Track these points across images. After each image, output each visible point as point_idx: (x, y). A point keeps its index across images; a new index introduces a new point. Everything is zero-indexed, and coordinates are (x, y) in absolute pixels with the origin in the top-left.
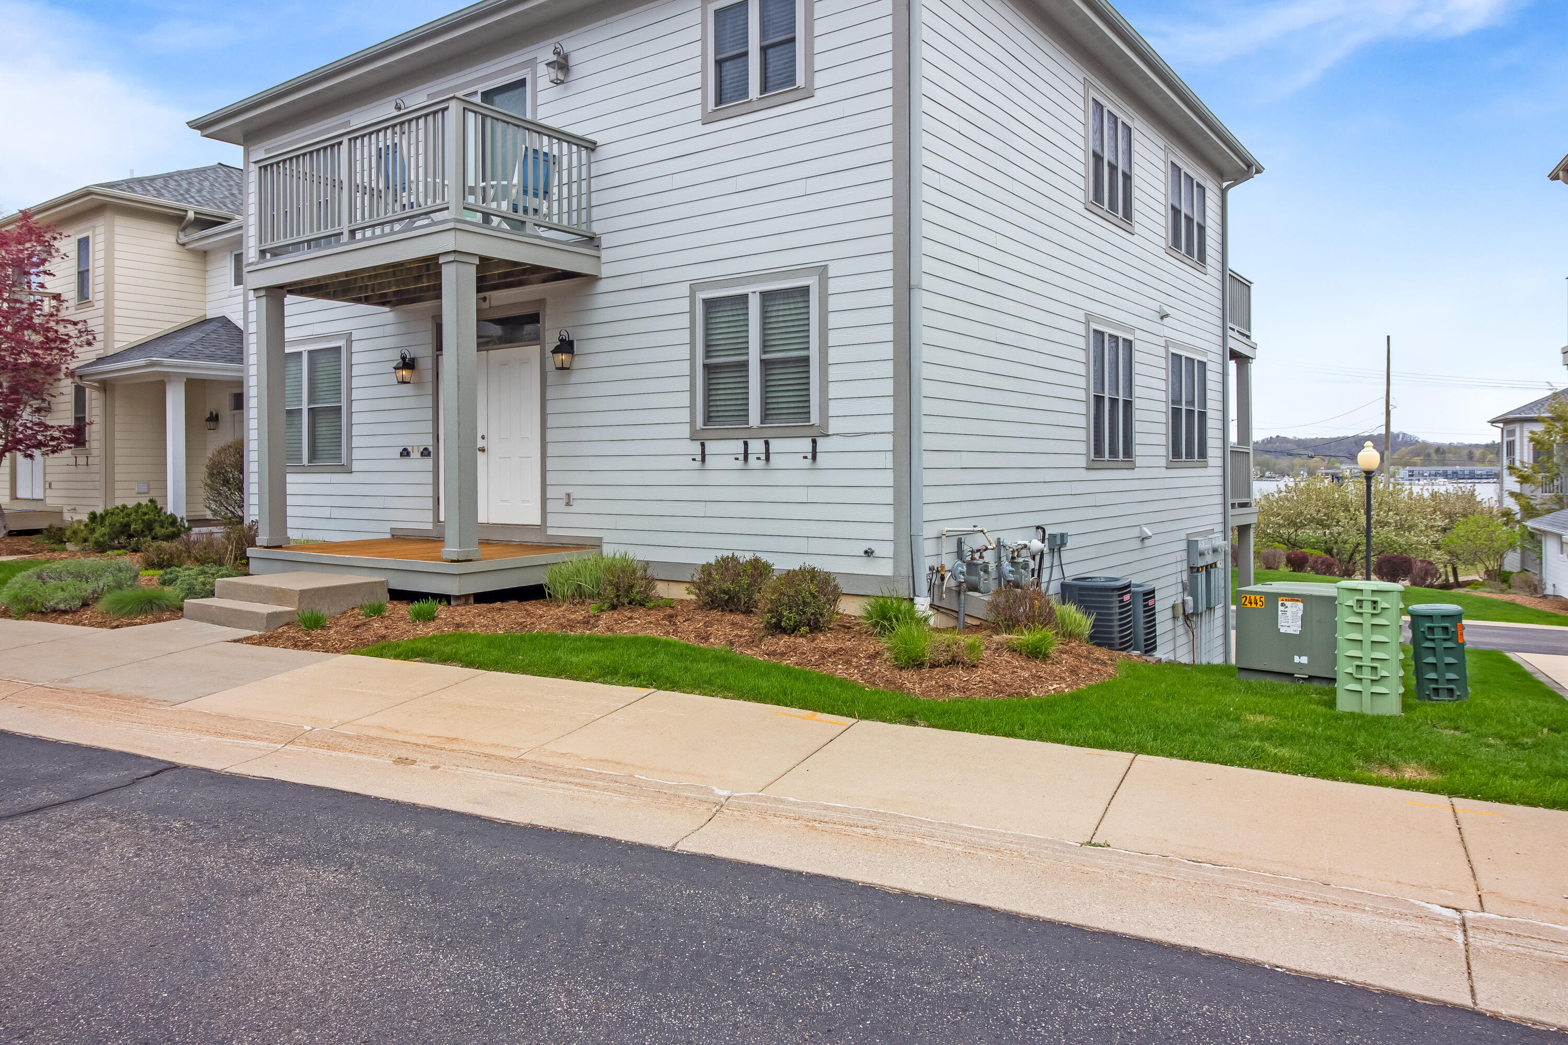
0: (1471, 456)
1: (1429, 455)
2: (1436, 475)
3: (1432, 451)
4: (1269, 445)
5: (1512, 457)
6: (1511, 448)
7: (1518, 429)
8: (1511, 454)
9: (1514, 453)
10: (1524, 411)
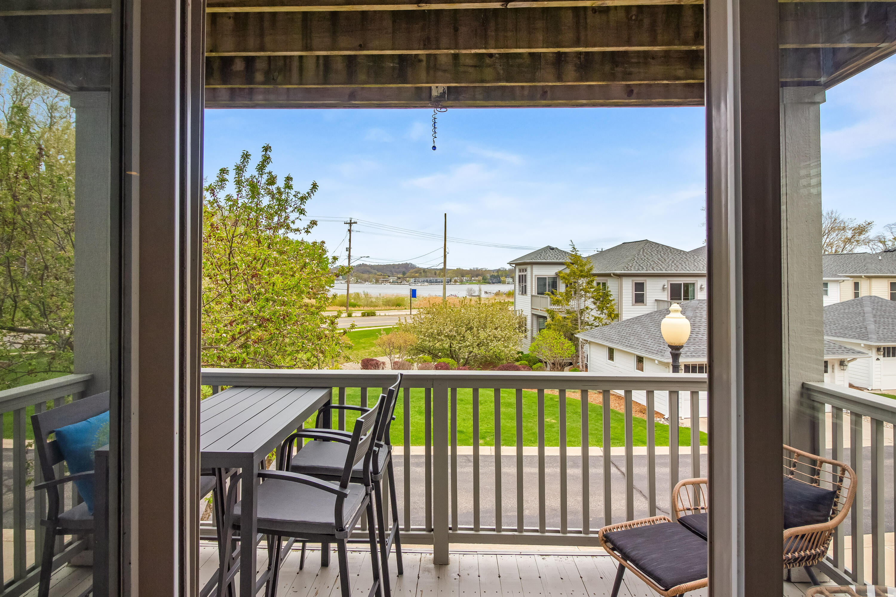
0: (435, 273)
1: (421, 273)
2: (424, 282)
3: (422, 271)
4: (359, 268)
5: (524, 284)
6: (523, 279)
7: (529, 268)
8: (522, 282)
9: (525, 282)
10: (533, 258)
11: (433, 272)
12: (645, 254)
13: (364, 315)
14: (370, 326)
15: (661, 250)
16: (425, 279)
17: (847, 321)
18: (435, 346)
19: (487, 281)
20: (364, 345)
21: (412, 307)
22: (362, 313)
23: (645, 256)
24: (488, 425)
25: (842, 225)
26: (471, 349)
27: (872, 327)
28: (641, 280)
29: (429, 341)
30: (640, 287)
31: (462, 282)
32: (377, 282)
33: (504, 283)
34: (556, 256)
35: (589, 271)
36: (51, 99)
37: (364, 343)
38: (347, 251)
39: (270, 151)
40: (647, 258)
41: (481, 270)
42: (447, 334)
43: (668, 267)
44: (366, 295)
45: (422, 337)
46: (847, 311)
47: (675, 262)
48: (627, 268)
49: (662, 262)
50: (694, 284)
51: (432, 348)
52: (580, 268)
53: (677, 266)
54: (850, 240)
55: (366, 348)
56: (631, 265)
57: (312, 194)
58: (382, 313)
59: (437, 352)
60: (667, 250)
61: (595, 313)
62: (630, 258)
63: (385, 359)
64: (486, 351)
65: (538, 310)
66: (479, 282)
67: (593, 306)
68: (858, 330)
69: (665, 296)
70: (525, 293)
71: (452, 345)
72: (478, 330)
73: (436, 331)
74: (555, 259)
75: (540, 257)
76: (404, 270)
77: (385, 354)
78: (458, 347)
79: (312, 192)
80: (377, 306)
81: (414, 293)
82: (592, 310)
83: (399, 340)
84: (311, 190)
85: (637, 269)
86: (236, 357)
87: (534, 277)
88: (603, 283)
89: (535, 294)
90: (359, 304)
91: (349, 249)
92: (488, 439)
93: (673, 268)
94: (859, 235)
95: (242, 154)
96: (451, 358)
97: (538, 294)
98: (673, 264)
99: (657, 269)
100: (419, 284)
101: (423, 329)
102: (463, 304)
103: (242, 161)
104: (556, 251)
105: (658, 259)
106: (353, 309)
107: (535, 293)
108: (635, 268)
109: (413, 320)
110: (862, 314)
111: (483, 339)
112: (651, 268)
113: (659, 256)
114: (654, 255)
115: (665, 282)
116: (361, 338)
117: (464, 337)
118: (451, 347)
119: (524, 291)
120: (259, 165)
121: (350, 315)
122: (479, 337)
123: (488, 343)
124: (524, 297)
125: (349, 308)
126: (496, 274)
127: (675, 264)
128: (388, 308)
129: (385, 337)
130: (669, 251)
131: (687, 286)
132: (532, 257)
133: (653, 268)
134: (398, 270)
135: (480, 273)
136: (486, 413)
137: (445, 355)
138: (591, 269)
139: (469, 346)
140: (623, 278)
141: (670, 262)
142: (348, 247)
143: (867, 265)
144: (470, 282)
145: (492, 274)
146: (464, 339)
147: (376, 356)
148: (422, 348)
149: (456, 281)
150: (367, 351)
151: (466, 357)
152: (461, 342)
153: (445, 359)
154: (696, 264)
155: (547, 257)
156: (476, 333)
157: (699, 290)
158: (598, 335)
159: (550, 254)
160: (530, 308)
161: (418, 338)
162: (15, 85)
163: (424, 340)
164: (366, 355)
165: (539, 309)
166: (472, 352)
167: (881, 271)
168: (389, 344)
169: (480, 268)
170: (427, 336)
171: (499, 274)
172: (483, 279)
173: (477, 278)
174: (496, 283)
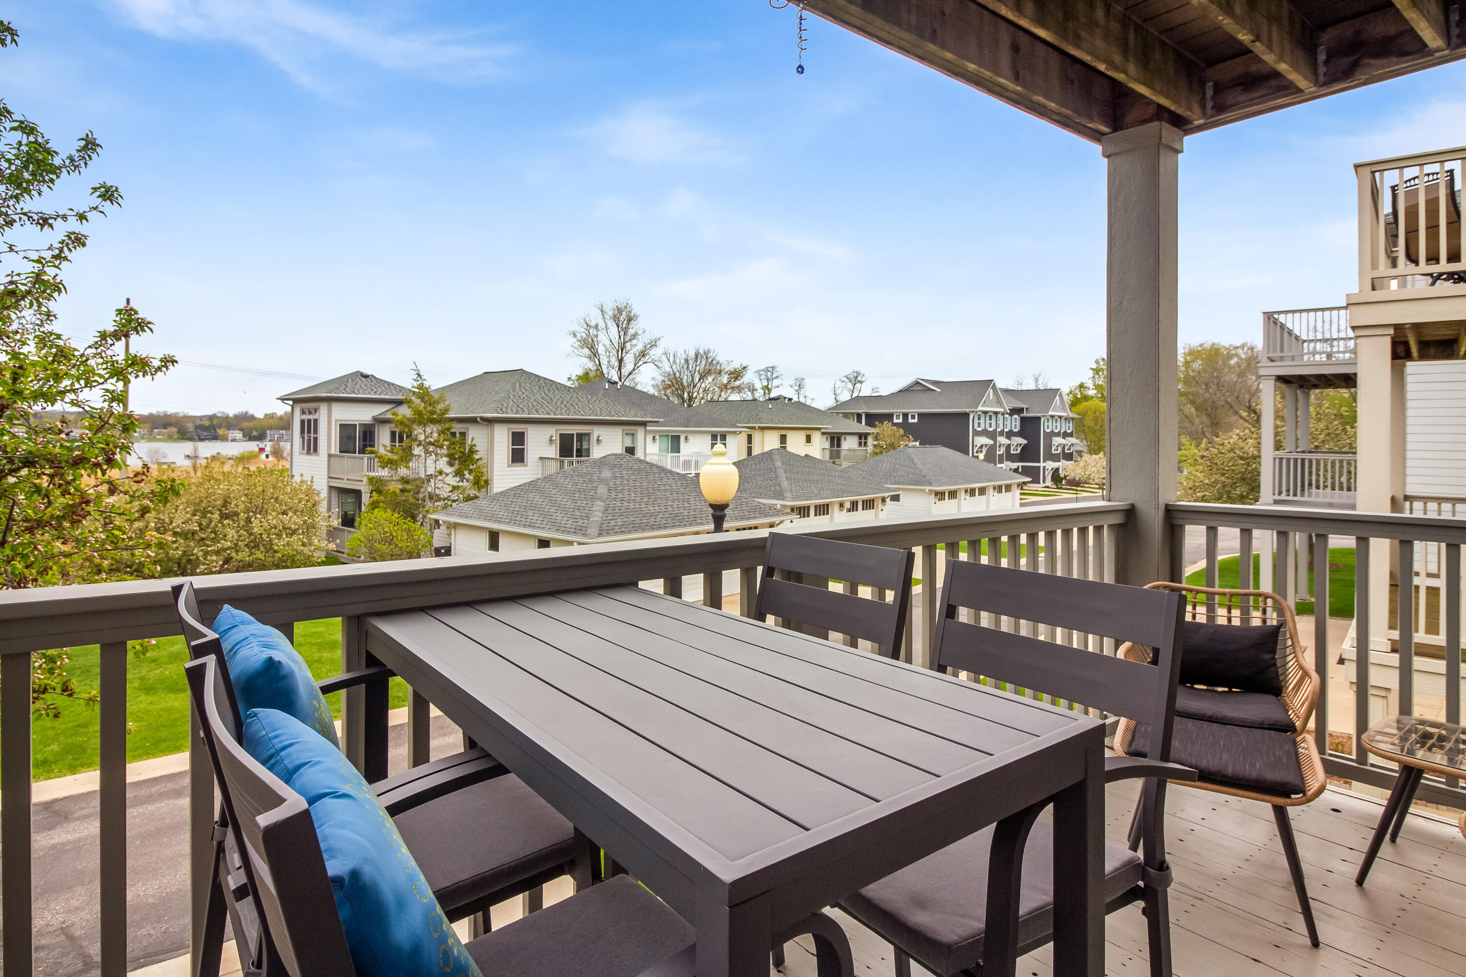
5: (312, 435)
6: (309, 428)
7: (323, 408)
8: (309, 432)
9: (316, 432)
10: (333, 390)
12: (523, 390)
15: (544, 385)
17: (760, 479)
19: (189, 435)
23: (523, 393)
25: (718, 367)
27: (785, 484)
28: (518, 428)
30: (518, 439)
33: (225, 439)
34: (373, 388)
35: (444, 414)
40: (527, 396)
41: (175, 416)
43: (557, 410)
46: (758, 466)
47: (565, 402)
48: (501, 409)
49: (548, 403)
50: (588, 435)
52: (429, 408)
53: (568, 409)
54: (726, 386)
56: (505, 405)
60: (551, 386)
61: (452, 481)
62: (502, 395)
65: (343, 479)
67: (448, 470)
68: (773, 489)
69: (553, 452)
70: (316, 450)
74: (372, 393)
75: (345, 390)
82: (447, 475)
85: (515, 412)
87: (333, 423)
88: (460, 433)
89: (335, 451)
93: (563, 411)
94: (735, 381)
97: (340, 452)
98: (562, 406)
99: (542, 412)
104: (373, 379)
105: (542, 398)
107: (335, 449)
108: (512, 410)
110: (774, 469)
111: (261, 534)
112: (534, 411)
113: (543, 394)
114: (535, 391)
115: (553, 431)
117: (216, 532)
119: (312, 447)
122: (250, 531)
124: (313, 458)
126: (207, 423)
127: (565, 406)
130: (554, 386)
131: (580, 437)
132: (331, 387)
133: (537, 411)
135: (174, 420)
138: (446, 410)
140: (496, 425)
141: (559, 403)
143: (760, 414)
145: (199, 422)
146: (216, 537)
154: (591, 406)
155: (358, 390)
157: (595, 443)
158: (471, 512)
159: (363, 386)
160: (326, 477)
165: (345, 478)
167: (772, 421)
169: (170, 411)
171: (214, 423)
172: (179, 432)
173: (166, 431)
174: (206, 439)
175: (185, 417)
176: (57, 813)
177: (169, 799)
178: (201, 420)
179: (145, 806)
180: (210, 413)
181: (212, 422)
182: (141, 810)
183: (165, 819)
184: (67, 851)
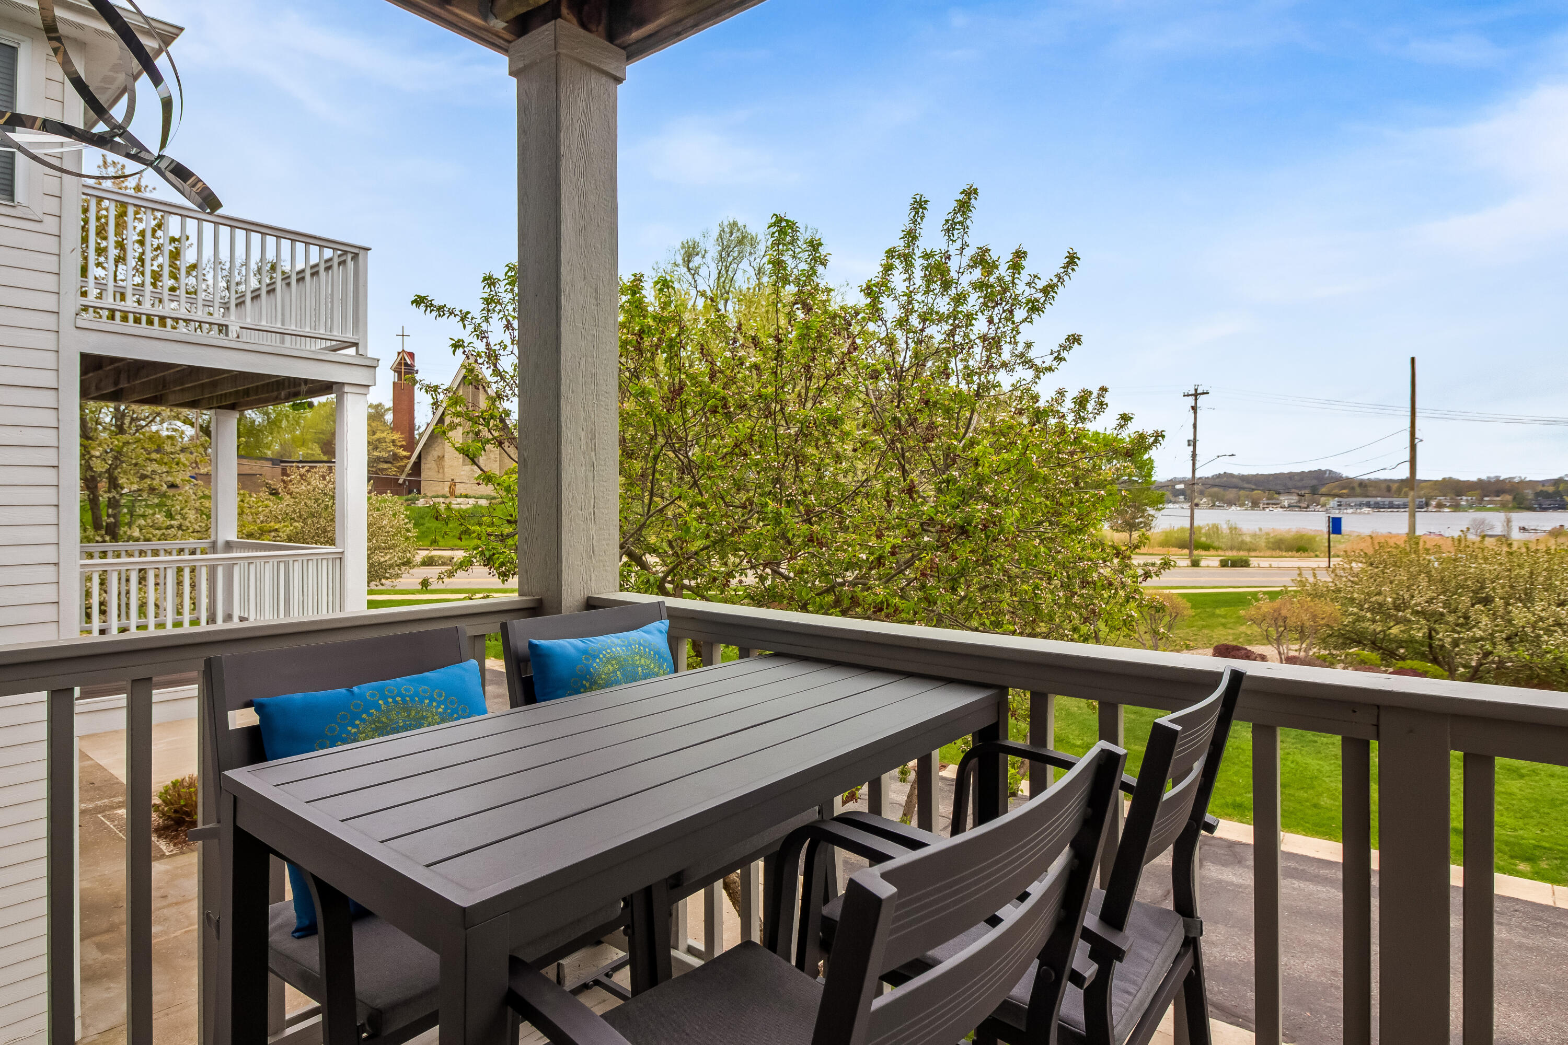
0: (1389, 489)
1: (1353, 488)
2: (1361, 505)
3: (1356, 485)
4: (1218, 480)
11: (1384, 486)
13: (1224, 564)
14: (1239, 585)
16: (1365, 500)
18: (1388, 632)
19: (1527, 503)
20: (1223, 620)
21: (1332, 553)
22: (1221, 561)
24: (1542, 831)
26: (1488, 647)
29: (1374, 621)
31: (1456, 507)
32: (1255, 505)
36: (758, 260)
37: (1224, 617)
38: (1189, 445)
39: (976, 198)
41: (1510, 481)
42: (1419, 608)
44: (1233, 529)
45: (1355, 610)
51: (1381, 636)
55: (1229, 626)
57: (1066, 278)
58: (1265, 563)
59: (1394, 646)
63: (1269, 650)
64: (1532, 655)
66: (1504, 507)
71: (1433, 633)
72: (1507, 604)
73: (1389, 600)
76: (1314, 482)
77: (1267, 639)
78: (1449, 640)
79: (1066, 273)
80: (1255, 550)
81: (1336, 526)
83: (1297, 613)
84: (1064, 268)
86: (882, 602)
90: (1216, 544)
91: (1193, 443)
92: (1543, 865)
95: (912, 201)
96: (1431, 662)
100: (1350, 511)
101: (1356, 595)
102: (1463, 545)
103: (911, 216)
106: (1203, 553)
109: (1333, 575)
111: (1523, 627)
116: (1217, 607)
117: (1466, 618)
118: (1430, 637)
120: (947, 221)
121: (1195, 564)
122: (1510, 621)
123: (1539, 636)
125: (1196, 552)
126: (1551, 489)
128: (1278, 553)
129: (1266, 606)
134: (1300, 484)
135: (1507, 486)
136: (1536, 800)
137: (1418, 653)
139: (1482, 639)
142: (1192, 438)
144: (1479, 505)
145: (1540, 488)
146: (1467, 624)
147: (1250, 642)
148: (1356, 634)
149: (1440, 506)
150: (1230, 631)
151: (1474, 664)
152: (1458, 628)
153: (1415, 662)
156: (1501, 611)
161: (1345, 614)
162: (720, 248)
163: (1360, 619)
164: (1226, 637)
166: (1491, 653)
168: (1276, 620)
169: (1504, 476)
170: (1368, 610)
171: (1560, 489)
172: (1514, 499)
173: (1498, 499)
174: (1550, 508)
175: (1522, 482)
176: (1235, 855)
177: (1333, 887)
178: (1543, 486)
179: (1307, 883)
180: (1555, 476)
181: (1558, 487)
182: (1302, 885)
183: (1320, 904)
184: (1228, 890)
